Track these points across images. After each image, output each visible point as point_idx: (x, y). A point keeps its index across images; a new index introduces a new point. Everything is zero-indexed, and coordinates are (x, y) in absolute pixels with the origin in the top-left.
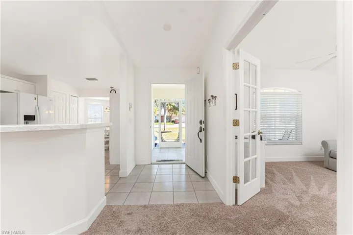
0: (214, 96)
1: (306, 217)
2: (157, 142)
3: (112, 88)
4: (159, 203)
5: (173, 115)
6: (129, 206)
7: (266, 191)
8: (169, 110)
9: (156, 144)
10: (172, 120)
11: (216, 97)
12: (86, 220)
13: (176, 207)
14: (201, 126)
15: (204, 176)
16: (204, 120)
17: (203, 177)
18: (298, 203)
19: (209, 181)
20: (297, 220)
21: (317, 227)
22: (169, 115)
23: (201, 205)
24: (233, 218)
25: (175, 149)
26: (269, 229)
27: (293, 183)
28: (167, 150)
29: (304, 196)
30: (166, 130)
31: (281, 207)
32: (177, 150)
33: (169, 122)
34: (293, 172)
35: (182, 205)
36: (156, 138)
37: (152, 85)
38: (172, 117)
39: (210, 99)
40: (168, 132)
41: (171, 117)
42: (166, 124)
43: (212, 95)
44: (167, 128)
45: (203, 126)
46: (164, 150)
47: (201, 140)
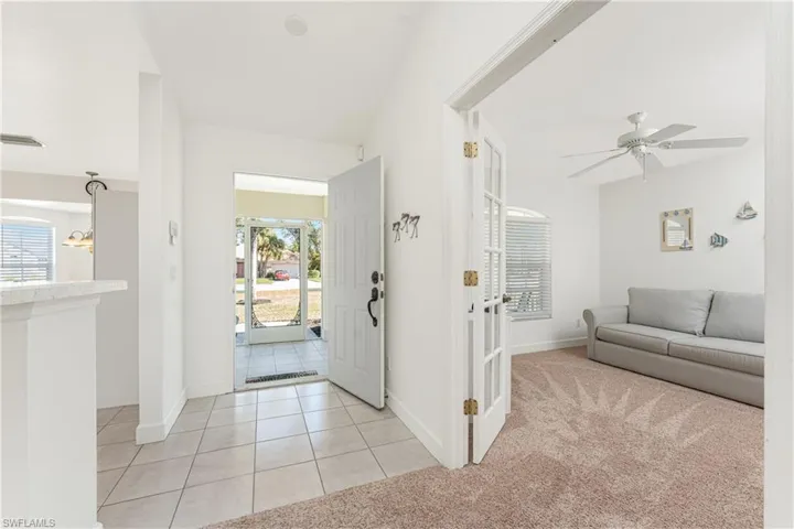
0: (412, 215)
1: (596, 462)
3: (93, 174)
4: (283, 502)
5: (271, 259)
7: (515, 420)
8: (261, 248)
10: (268, 271)
11: (418, 217)
13: (335, 503)
14: (376, 286)
15: (382, 406)
16: (382, 272)
17: (380, 410)
18: (574, 436)
19: (394, 415)
20: (585, 471)
21: (618, 478)
23: (396, 482)
24: (473, 499)
25: (290, 346)
26: (547, 505)
27: (553, 395)
29: (578, 420)
30: (255, 297)
31: (550, 449)
33: (263, 276)
34: (545, 373)
35: (350, 492)
37: (237, 176)
38: (268, 264)
39: (399, 223)
40: (262, 301)
41: (264, 263)
42: (258, 283)
43: (406, 212)
44: (259, 293)
45: (381, 286)
46: (261, 348)
47: (375, 321)
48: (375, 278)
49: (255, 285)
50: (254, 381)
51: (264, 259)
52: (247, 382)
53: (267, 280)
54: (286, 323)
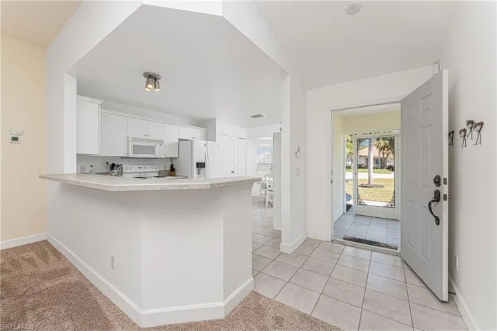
0: (477, 122)
2: (351, 202)
6: (281, 305)
8: (383, 148)
9: (349, 207)
10: (388, 164)
11: (482, 124)
12: (222, 304)
14: (438, 188)
15: (446, 299)
16: (446, 176)
17: (444, 302)
22: (381, 156)
25: (385, 222)
28: (368, 220)
30: (372, 183)
32: (390, 223)
33: (382, 168)
36: (349, 197)
38: (388, 160)
39: (464, 131)
40: (377, 186)
41: (385, 159)
42: (374, 172)
43: (471, 119)
44: (375, 180)
45: (445, 189)
46: (361, 218)
47: (438, 221)
48: (437, 181)
49: (372, 173)
50: (349, 240)
51: (385, 156)
52: (344, 239)
53: (387, 170)
54: (385, 204)
